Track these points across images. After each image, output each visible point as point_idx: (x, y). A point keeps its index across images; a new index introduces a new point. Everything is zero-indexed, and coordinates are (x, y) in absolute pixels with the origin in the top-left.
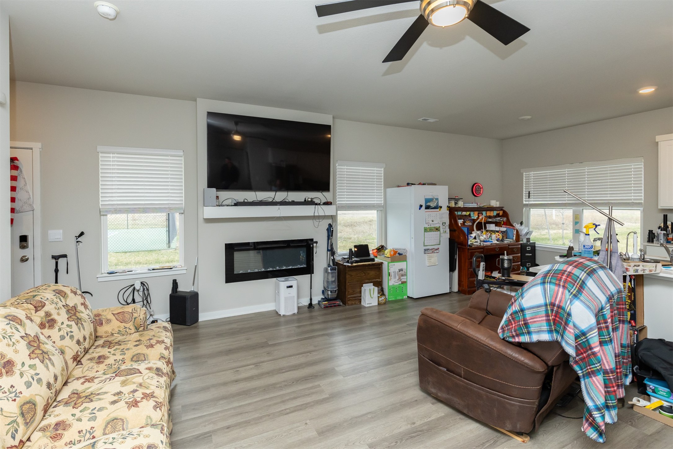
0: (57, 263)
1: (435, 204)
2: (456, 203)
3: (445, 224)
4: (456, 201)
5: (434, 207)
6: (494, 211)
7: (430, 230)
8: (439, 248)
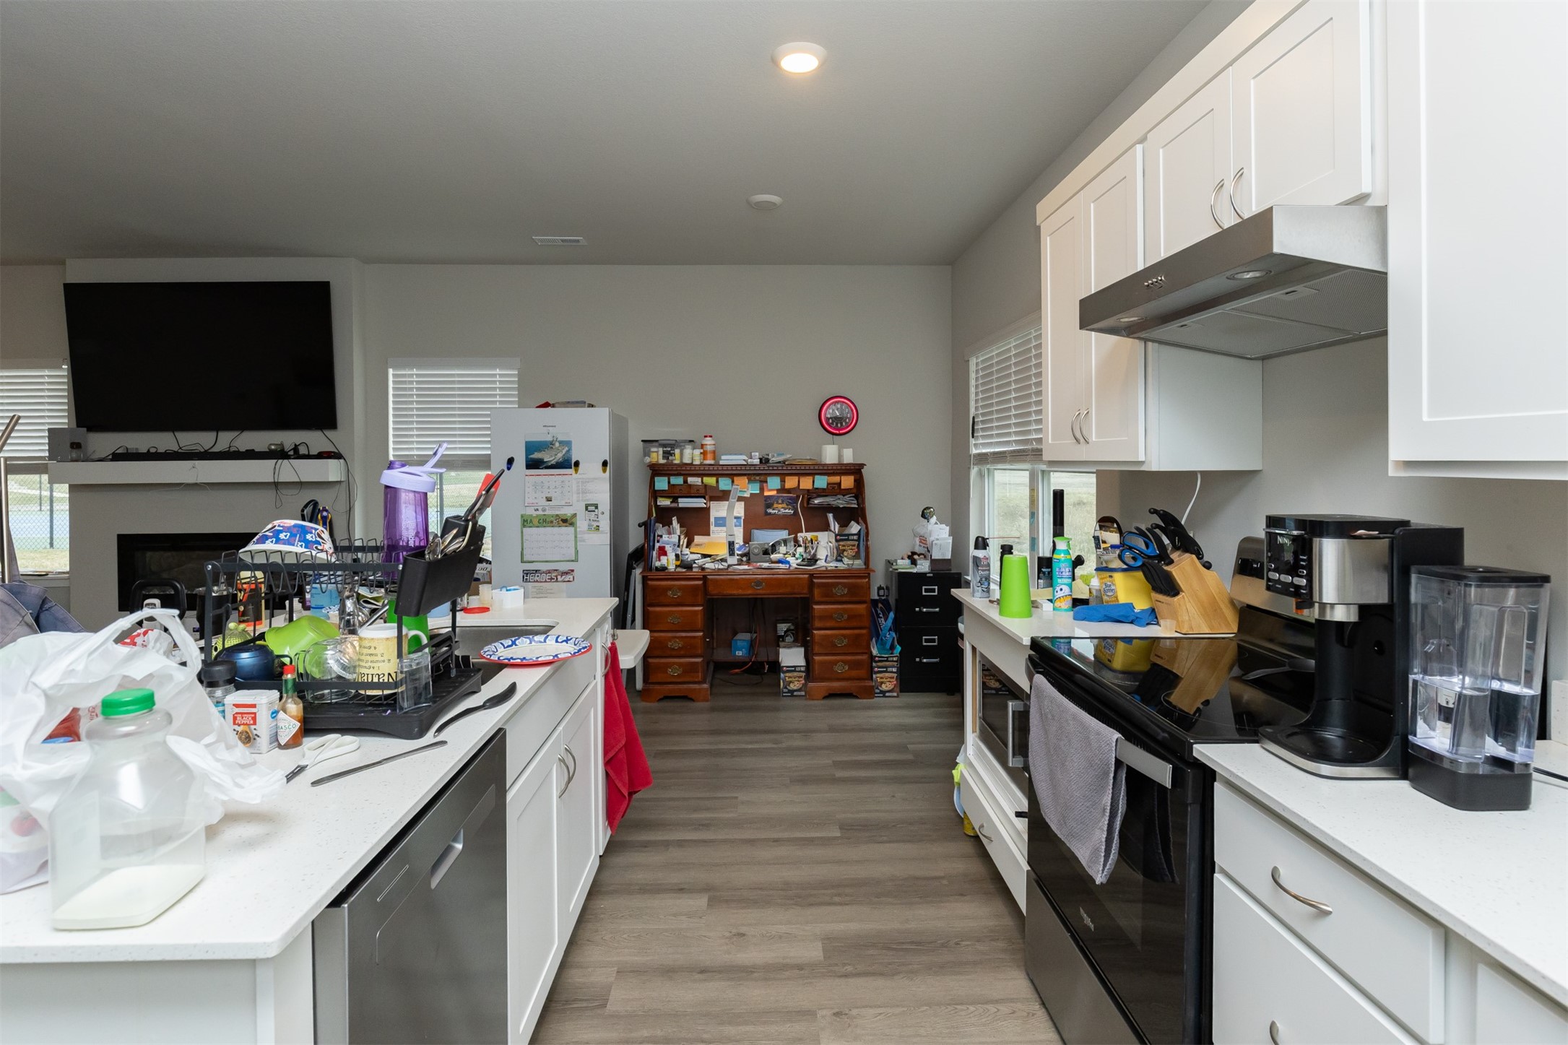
1: (560, 455)
2: (667, 455)
3: (597, 508)
4: (669, 448)
5: (557, 463)
6: (817, 477)
7: (541, 521)
8: (573, 571)
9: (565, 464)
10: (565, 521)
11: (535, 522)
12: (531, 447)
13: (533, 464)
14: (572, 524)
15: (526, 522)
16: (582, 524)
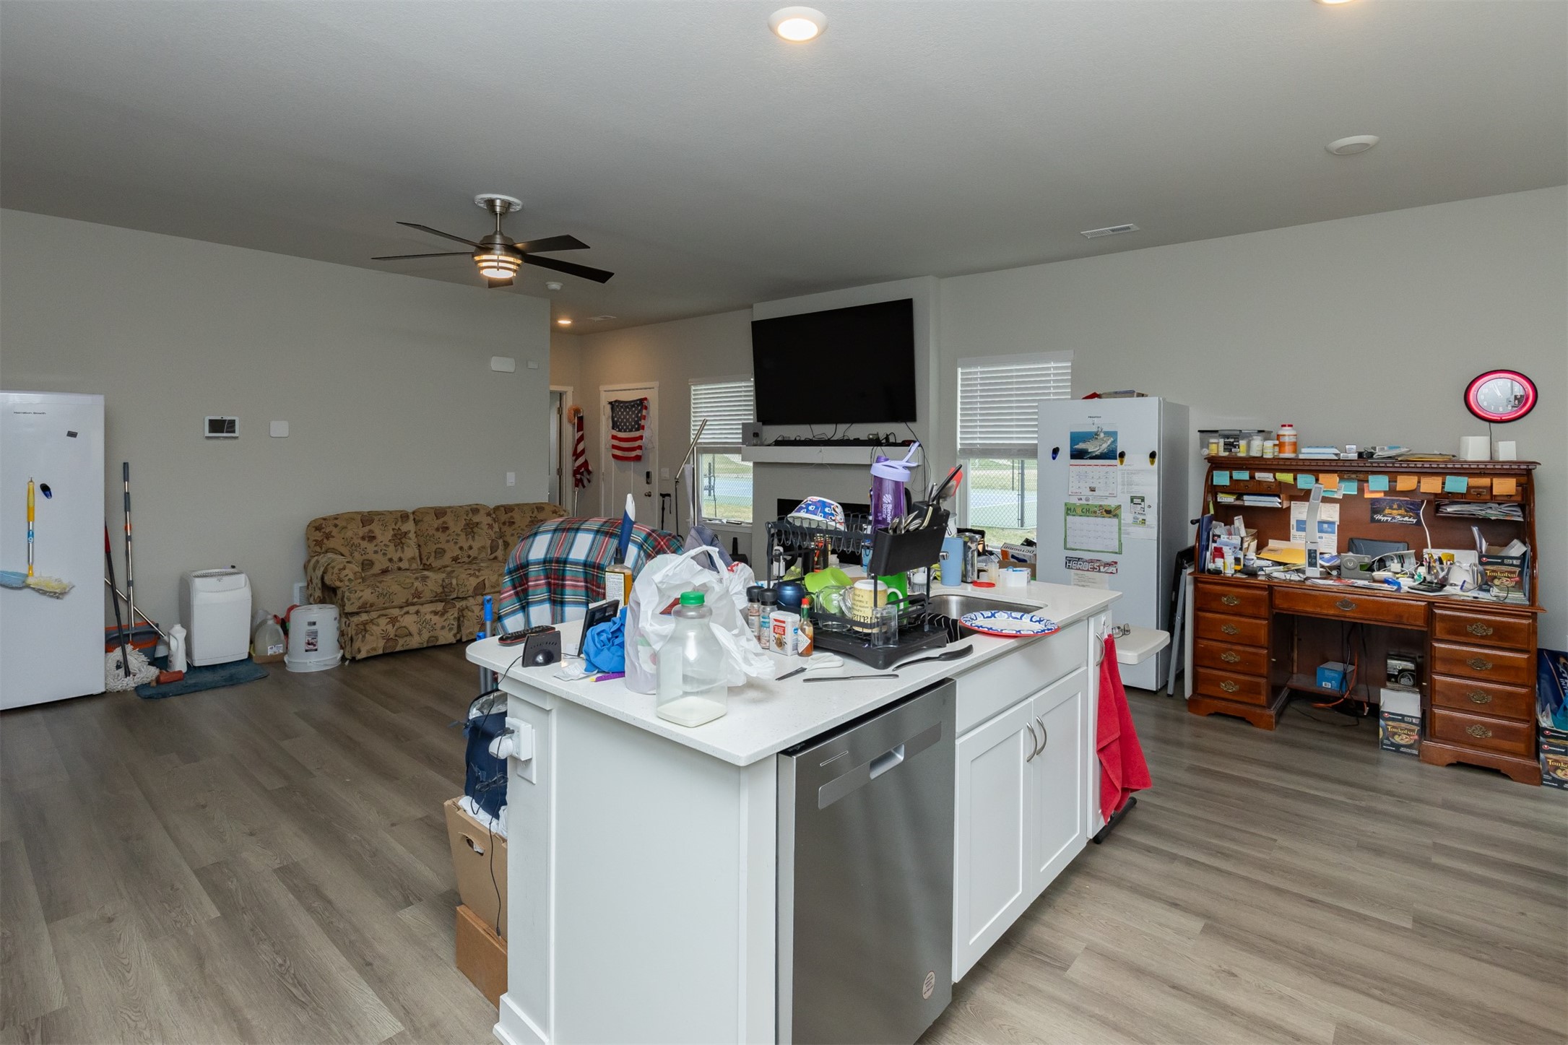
0: (663, 501)
1: (1105, 446)
2: (1229, 446)
3: (1143, 500)
4: (1231, 439)
5: (1101, 453)
6: (1448, 478)
7: (1084, 510)
8: (1116, 563)
9: (1110, 455)
10: (1108, 512)
11: (1079, 511)
12: (1076, 438)
13: (1078, 455)
14: (1116, 516)
15: (1070, 510)
16: (1127, 515)
